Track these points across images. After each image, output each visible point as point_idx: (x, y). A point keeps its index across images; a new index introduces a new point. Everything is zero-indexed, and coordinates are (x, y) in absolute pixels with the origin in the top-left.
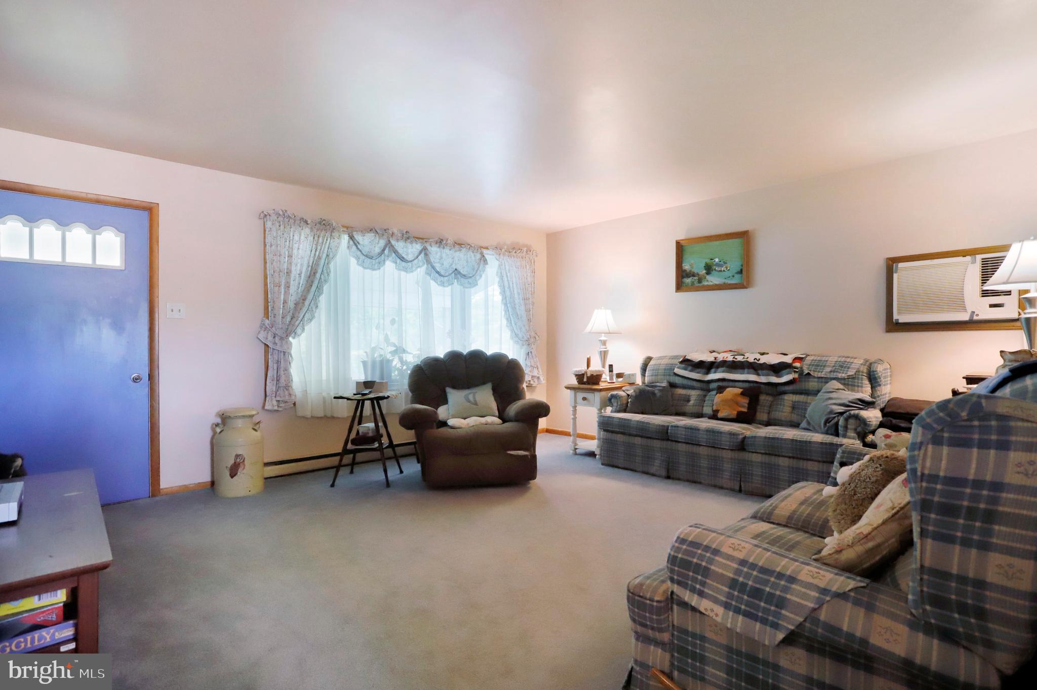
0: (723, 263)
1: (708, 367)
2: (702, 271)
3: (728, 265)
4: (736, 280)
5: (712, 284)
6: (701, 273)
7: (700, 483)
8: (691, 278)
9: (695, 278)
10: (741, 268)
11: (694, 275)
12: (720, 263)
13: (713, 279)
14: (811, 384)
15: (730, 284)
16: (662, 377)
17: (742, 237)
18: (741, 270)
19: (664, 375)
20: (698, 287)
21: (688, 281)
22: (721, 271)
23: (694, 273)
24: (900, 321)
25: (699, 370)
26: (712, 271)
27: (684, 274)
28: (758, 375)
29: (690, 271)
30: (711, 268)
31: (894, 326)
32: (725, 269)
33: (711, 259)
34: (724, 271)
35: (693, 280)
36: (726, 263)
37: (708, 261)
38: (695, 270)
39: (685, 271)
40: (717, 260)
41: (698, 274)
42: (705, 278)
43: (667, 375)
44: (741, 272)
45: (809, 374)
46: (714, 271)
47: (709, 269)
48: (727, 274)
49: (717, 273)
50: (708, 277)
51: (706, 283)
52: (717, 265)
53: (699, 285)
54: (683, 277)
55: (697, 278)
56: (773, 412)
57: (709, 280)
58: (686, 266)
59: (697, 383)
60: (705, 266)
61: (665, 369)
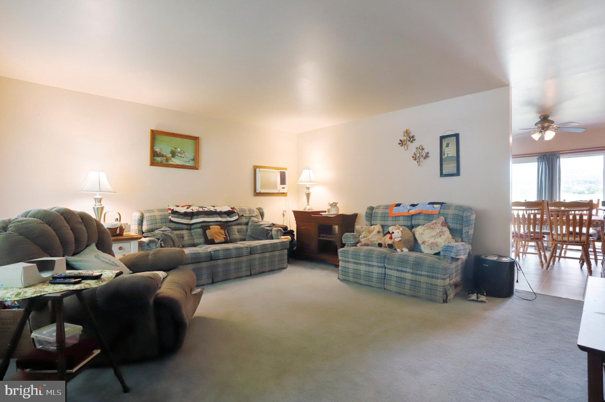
0: (183, 152)
1: (192, 215)
2: (168, 155)
3: (186, 154)
4: (191, 164)
5: (175, 164)
6: (168, 156)
7: (230, 279)
8: (161, 158)
9: (164, 158)
10: (194, 157)
11: (163, 156)
12: (181, 152)
13: (175, 161)
14: (243, 220)
15: (187, 166)
16: (160, 224)
17: (194, 140)
18: (194, 159)
19: (162, 223)
20: (166, 164)
21: (158, 159)
22: (181, 157)
23: (163, 154)
24: (261, 192)
25: (187, 217)
26: (176, 156)
27: (155, 154)
28: (221, 217)
29: (160, 153)
30: (175, 154)
31: (257, 194)
32: (184, 156)
33: (175, 148)
34: (183, 157)
35: (162, 159)
36: (185, 153)
37: (173, 149)
38: (164, 153)
39: (156, 152)
40: (179, 150)
41: (166, 156)
42: (171, 159)
43: (163, 223)
44: (193, 160)
45: (242, 215)
46: (177, 156)
47: (173, 154)
48: (186, 159)
49: (179, 157)
50: (173, 159)
51: (171, 163)
52: (179, 152)
53: (166, 163)
54: (154, 156)
55: (165, 158)
56: (232, 236)
57: (173, 161)
58: (157, 149)
59: (185, 226)
60: (171, 152)
61: (161, 219)
